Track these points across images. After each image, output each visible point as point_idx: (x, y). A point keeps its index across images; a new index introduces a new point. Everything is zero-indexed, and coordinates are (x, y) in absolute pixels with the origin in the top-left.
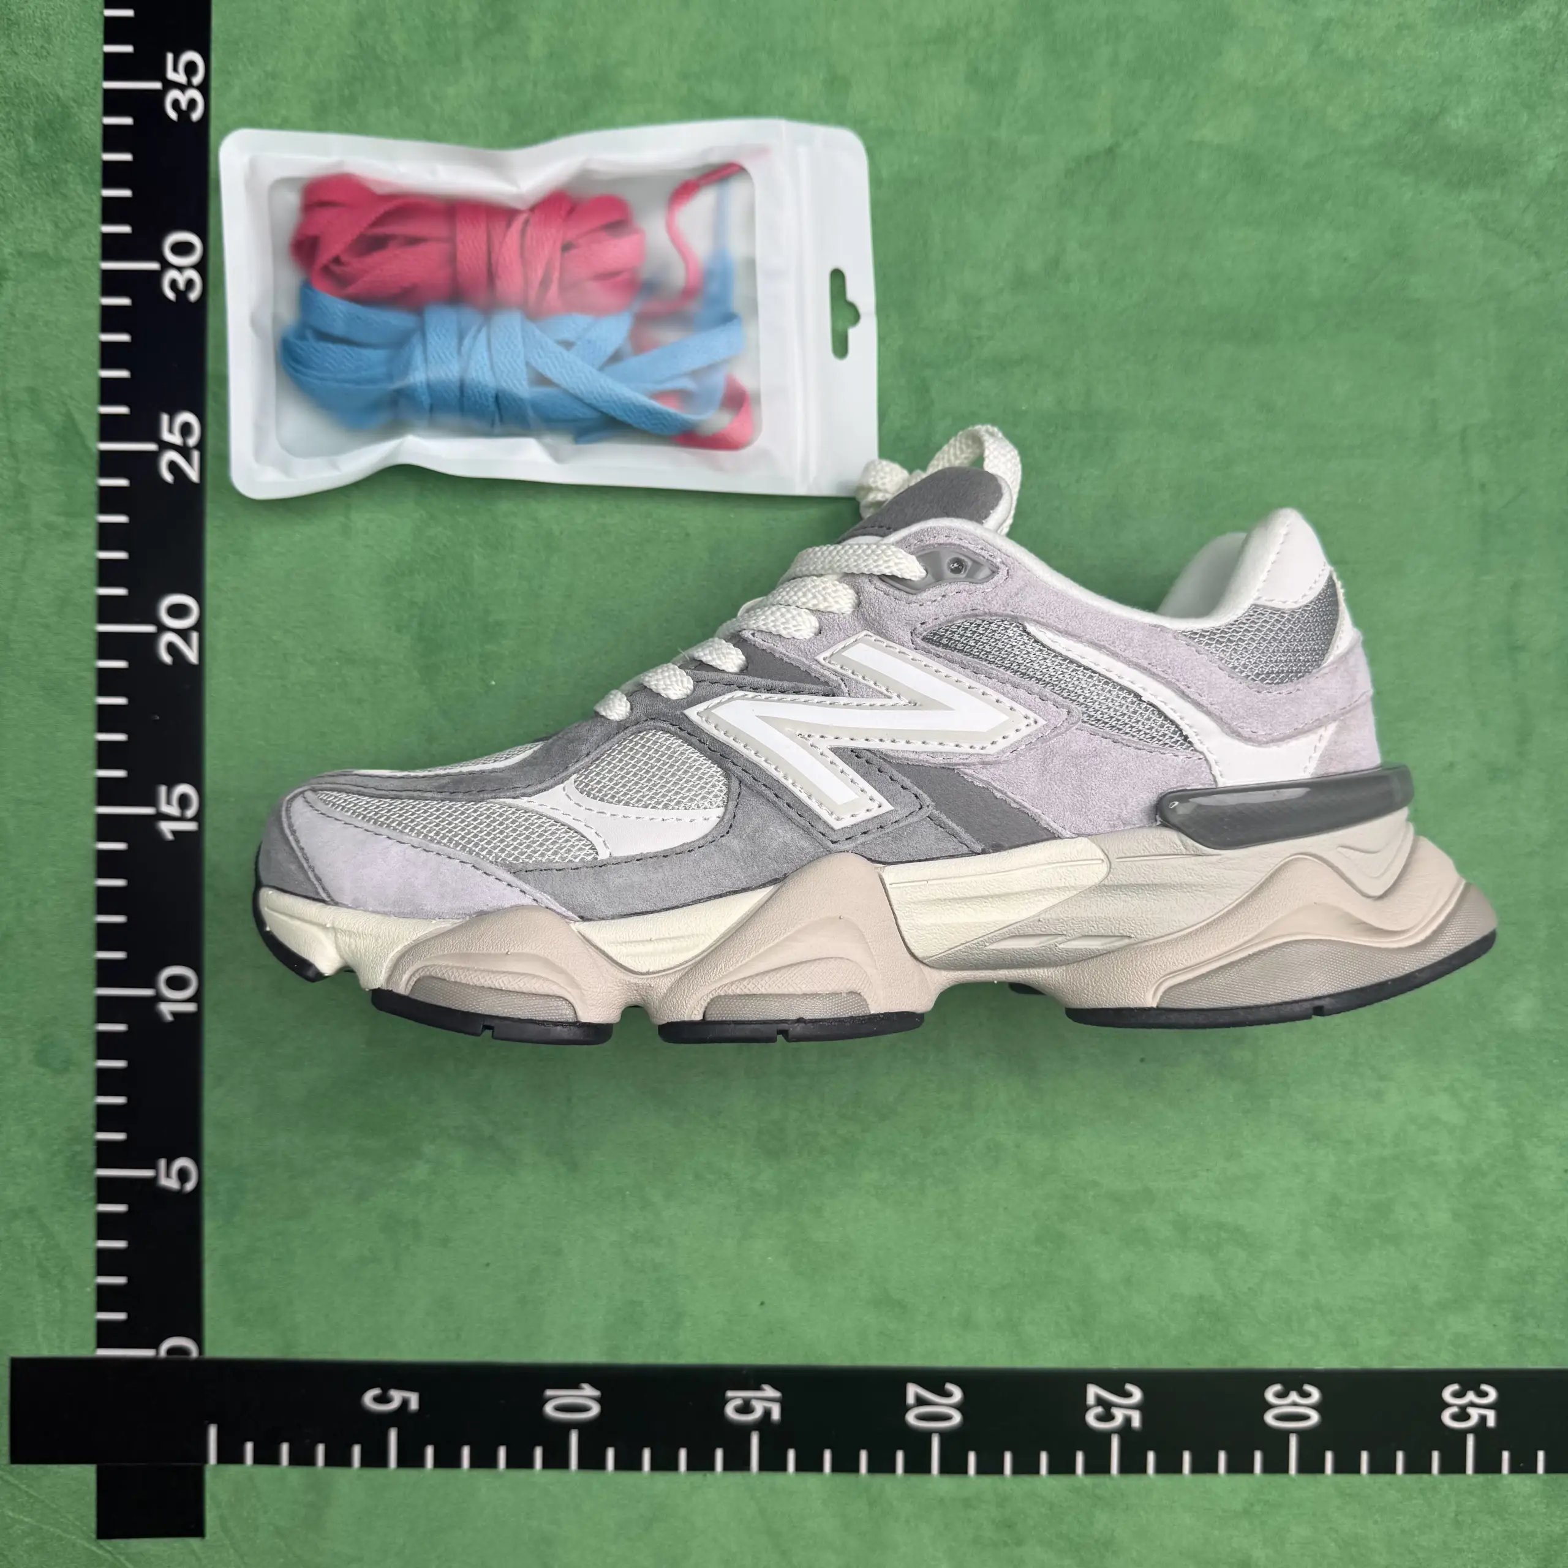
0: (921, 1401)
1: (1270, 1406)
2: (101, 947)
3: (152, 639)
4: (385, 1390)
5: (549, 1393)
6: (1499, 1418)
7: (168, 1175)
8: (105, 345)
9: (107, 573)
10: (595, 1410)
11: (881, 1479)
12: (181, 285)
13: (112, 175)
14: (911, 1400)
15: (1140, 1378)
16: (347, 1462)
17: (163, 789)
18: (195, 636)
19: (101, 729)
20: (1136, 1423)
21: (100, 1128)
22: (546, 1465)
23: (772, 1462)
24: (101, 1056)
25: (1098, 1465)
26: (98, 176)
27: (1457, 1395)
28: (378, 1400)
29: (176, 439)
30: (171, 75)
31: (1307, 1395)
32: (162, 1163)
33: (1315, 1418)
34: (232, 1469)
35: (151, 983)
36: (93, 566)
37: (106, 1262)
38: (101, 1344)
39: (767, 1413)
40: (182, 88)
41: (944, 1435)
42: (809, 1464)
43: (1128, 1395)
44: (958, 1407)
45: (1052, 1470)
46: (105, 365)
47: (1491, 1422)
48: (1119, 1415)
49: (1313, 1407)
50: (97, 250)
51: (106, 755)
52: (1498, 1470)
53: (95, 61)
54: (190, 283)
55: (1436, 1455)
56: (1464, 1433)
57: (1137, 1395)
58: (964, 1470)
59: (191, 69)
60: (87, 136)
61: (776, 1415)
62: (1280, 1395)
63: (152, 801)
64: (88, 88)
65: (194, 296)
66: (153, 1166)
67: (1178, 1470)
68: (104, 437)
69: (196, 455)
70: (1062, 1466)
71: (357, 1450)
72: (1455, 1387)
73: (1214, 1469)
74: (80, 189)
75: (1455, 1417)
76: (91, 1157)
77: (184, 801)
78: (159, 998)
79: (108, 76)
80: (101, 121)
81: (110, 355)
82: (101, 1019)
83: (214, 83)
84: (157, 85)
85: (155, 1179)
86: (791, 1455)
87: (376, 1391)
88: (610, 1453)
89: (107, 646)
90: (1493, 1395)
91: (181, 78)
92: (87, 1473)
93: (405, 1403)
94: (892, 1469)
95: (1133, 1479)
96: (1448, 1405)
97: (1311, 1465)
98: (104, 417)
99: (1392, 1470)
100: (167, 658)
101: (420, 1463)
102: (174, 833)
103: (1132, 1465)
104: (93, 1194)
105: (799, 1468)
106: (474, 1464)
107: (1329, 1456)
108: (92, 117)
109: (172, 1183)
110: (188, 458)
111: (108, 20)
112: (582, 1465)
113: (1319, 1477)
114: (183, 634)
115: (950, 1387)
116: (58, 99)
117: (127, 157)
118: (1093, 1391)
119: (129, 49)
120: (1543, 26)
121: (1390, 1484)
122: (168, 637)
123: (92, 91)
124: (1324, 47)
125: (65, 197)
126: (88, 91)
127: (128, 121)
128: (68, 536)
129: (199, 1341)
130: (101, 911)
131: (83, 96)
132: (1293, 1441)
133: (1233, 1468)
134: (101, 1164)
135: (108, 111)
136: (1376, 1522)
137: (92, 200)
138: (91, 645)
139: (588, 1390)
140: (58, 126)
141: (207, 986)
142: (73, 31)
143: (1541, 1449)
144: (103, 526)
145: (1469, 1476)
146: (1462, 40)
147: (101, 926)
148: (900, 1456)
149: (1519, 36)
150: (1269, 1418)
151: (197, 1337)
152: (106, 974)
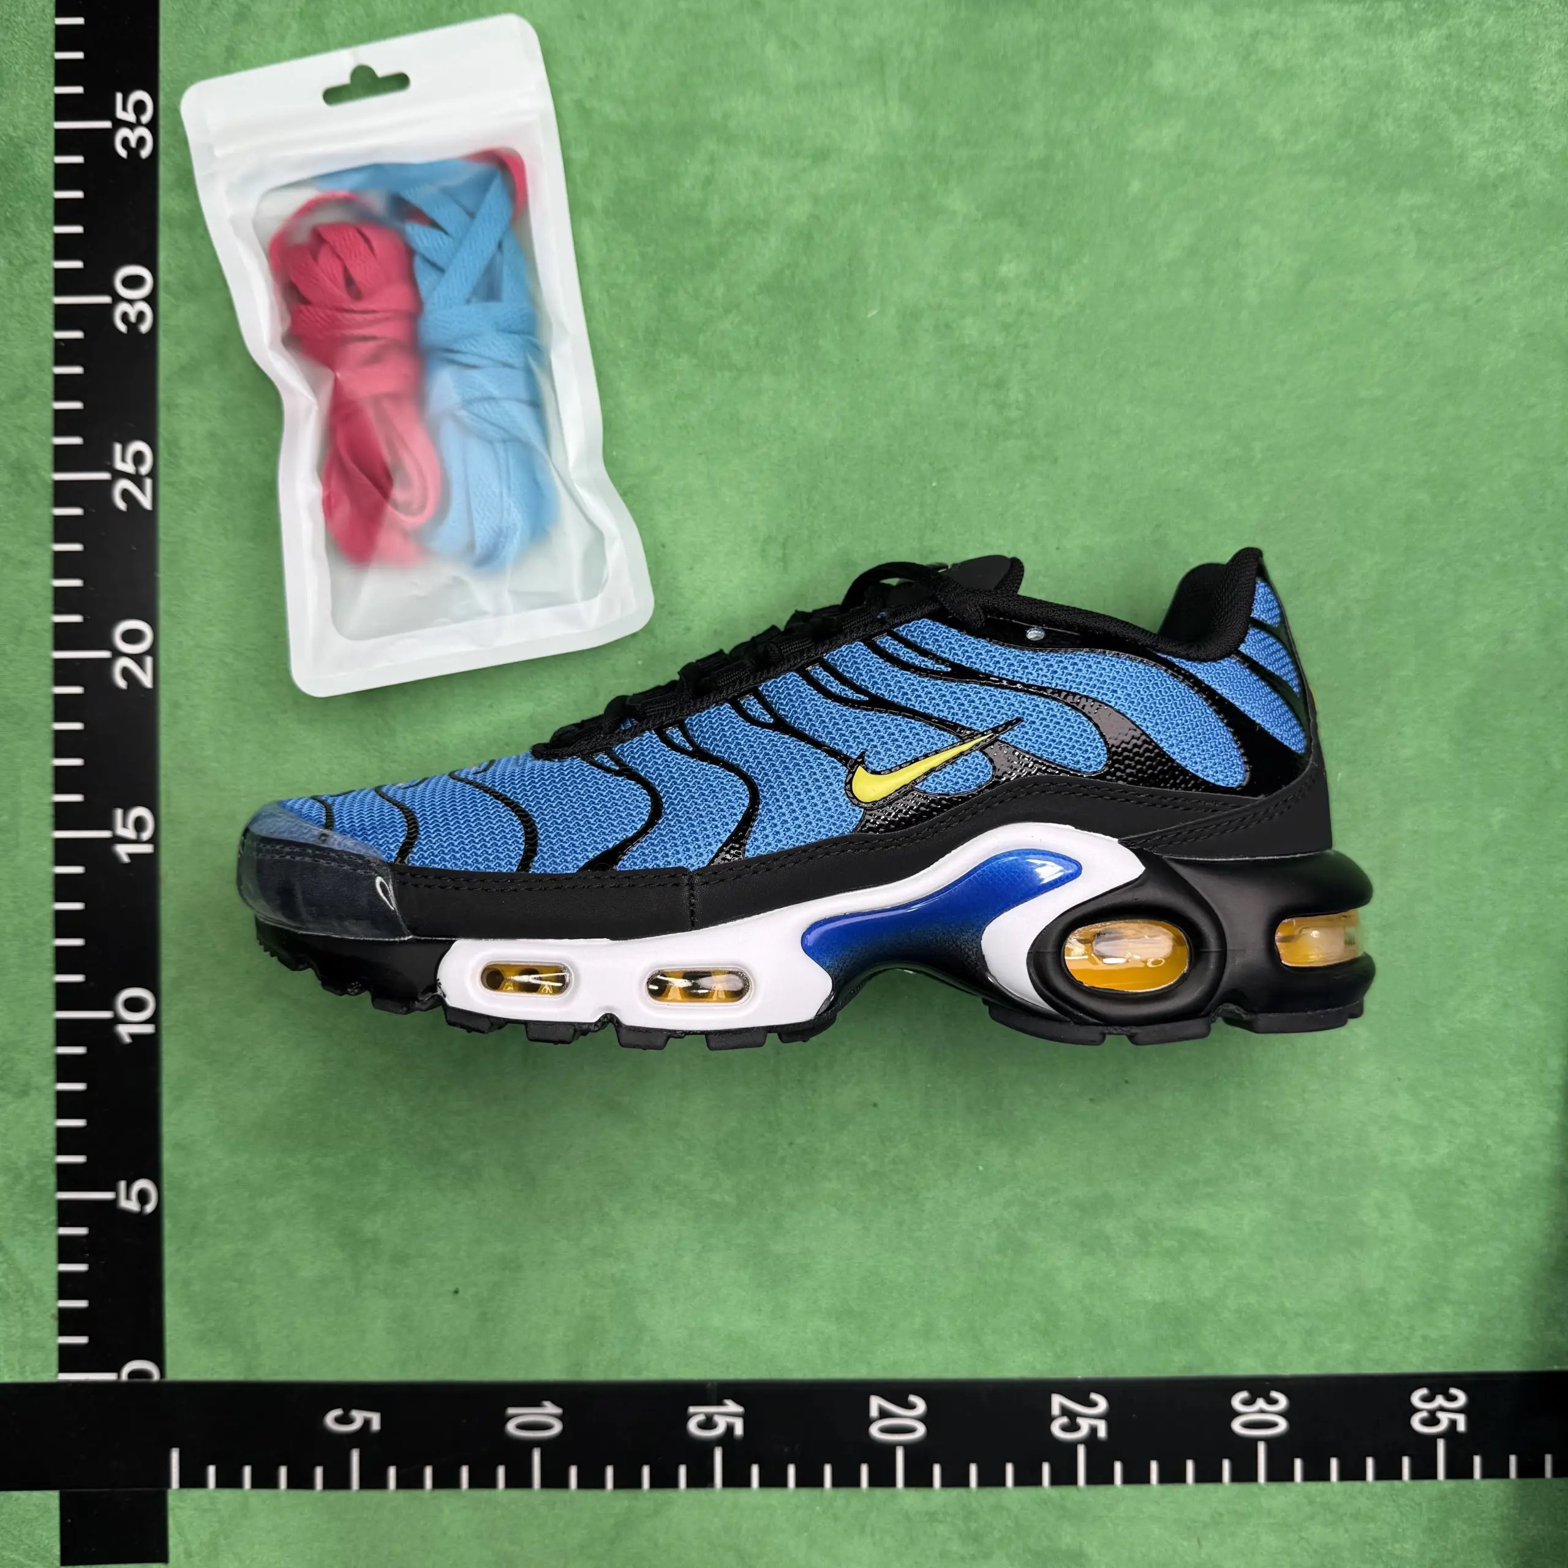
0: (884, 1414)
1: (1237, 1414)
2: (59, 970)
3: (107, 664)
4: (347, 1411)
5: (511, 1411)
6: (1469, 1423)
7: (128, 1197)
8: (58, 378)
9: (63, 601)
10: (557, 1428)
11: (844, 1492)
12: (133, 318)
13: (64, 212)
14: (874, 1412)
15: (1104, 1387)
16: (309, 1485)
17: (119, 813)
18: (149, 661)
19: (58, 754)
20: (1102, 1433)
21: (60, 1151)
22: (509, 1484)
23: (736, 1479)
24: (60, 1079)
25: (1064, 1477)
26: (50, 213)
27: (1426, 1399)
28: (339, 1420)
29: (129, 468)
30: (120, 114)
31: (1272, 1402)
32: (122, 1185)
33: (1283, 1425)
34: (194, 1494)
35: (109, 1006)
36: (50, 594)
37: (67, 1286)
38: (62, 1369)
39: (730, 1428)
40: (131, 126)
41: (908, 1447)
42: (773, 1479)
43: (1094, 1404)
44: (922, 1419)
45: (1018, 1482)
46: (58, 397)
47: (1461, 1427)
48: (1085, 1425)
49: (1281, 1414)
50: (50, 285)
51: (63, 780)
52: (1469, 1475)
53: (47, 104)
54: (141, 316)
55: (1406, 1461)
56: (1432, 1439)
57: (1102, 1404)
58: (929, 1484)
59: (140, 107)
60: (40, 175)
61: (739, 1431)
62: (1247, 1402)
63: (109, 825)
64: (41, 129)
65: (145, 328)
66: (114, 1188)
67: (1146, 1480)
68: (58, 468)
69: (148, 483)
70: (1028, 1478)
71: (319, 1472)
72: (1424, 1391)
73: (1182, 1479)
74: (33, 227)
75: (1425, 1422)
76: (52, 1180)
77: (139, 824)
78: (117, 1020)
79: (58, 117)
80: (53, 161)
81: (63, 388)
82: (60, 1042)
83: (162, 122)
84: (107, 124)
85: (115, 1201)
86: (755, 1470)
87: (338, 1412)
88: (573, 1471)
89: (63, 672)
90: (1462, 1399)
91: (130, 117)
92: (51, 1499)
93: (367, 1423)
94: (857, 1483)
95: (1101, 1490)
96: (1417, 1410)
97: (1280, 1473)
98: (58, 449)
99: (1362, 1477)
100: (122, 683)
101: (383, 1485)
102: (130, 855)
103: (1099, 1476)
104: (54, 1217)
105: (763, 1484)
106: (437, 1485)
107: (1298, 1463)
108: (44, 157)
109: (133, 1205)
110: (141, 487)
111: (59, 63)
112: (546, 1484)
113: (1288, 1485)
114: (138, 659)
115: (913, 1399)
116: (11, 138)
117: (79, 194)
118: (1057, 1401)
119: (79, 90)
120: (1469, 32)
121: (1361, 1492)
122: (123, 662)
123: (42, 130)
124: (1253, 58)
125: (18, 235)
126: (40, 132)
127: (79, 159)
128: (24, 564)
129: (160, 1364)
130: (59, 935)
131: (36, 137)
132: (1262, 1448)
133: (1201, 1477)
134: (61, 1188)
135: (59, 151)
136: (1347, 1531)
137: (46, 237)
138: (48, 670)
139: (550, 1408)
140: (11, 166)
141: (164, 1007)
142: (26, 75)
143: (1512, 1454)
144: (58, 555)
145: (1440, 1482)
146: (1390, 47)
147: (59, 950)
148: (864, 1469)
149: (1444, 43)
150: (1237, 1426)
151: (159, 1359)
152: (65, 997)
